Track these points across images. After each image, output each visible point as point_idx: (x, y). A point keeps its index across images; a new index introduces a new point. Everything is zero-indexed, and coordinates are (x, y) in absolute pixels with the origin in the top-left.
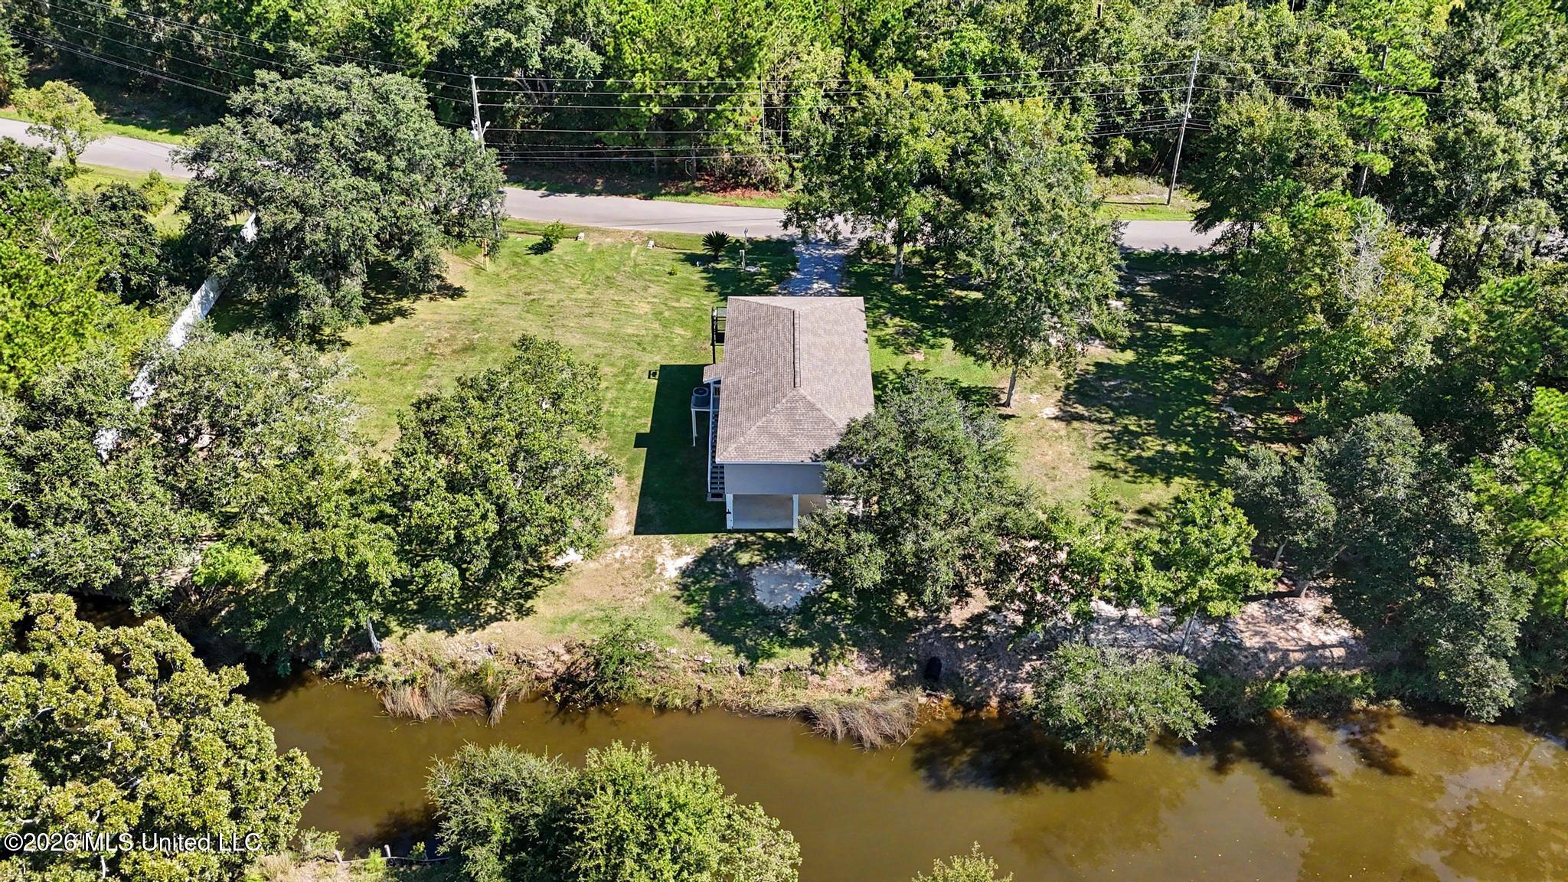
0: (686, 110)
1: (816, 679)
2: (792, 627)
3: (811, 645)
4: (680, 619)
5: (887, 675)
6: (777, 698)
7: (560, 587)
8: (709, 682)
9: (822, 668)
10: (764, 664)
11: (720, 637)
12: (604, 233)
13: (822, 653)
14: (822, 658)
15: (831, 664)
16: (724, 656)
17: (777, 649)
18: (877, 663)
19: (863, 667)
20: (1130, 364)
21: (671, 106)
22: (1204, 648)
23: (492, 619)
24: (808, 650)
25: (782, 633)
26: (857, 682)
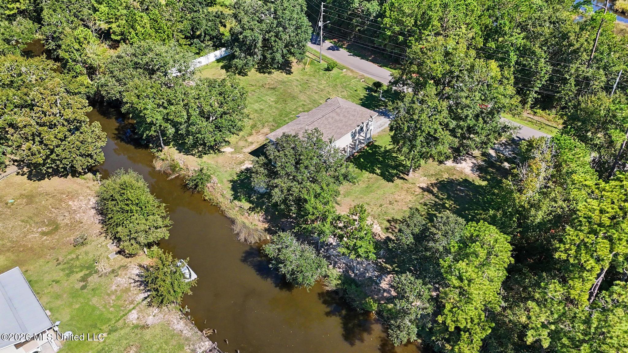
0: (400, 37)
1: (247, 214)
2: (254, 197)
3: (253, 204)
4: (230, 178)
5: (266, 226)
6: (232, 213)
7: (215, 156)
8: (221, 199)
9: (250, 212)
10: (236, 202)
11: (234, 188)
12: (352, 71)
13: (253, 208)
14: (251, 209)
15: (253, 213)
16: (229, 194)
17: (243, 200)
18: (266, 220)
19: (261, 219)
20: (480, 186)
21: (396, 34)
22: (364, 277)
23: (192, 155)
24: (251, 205)
25: (250, 197)
26: (257, 223)
